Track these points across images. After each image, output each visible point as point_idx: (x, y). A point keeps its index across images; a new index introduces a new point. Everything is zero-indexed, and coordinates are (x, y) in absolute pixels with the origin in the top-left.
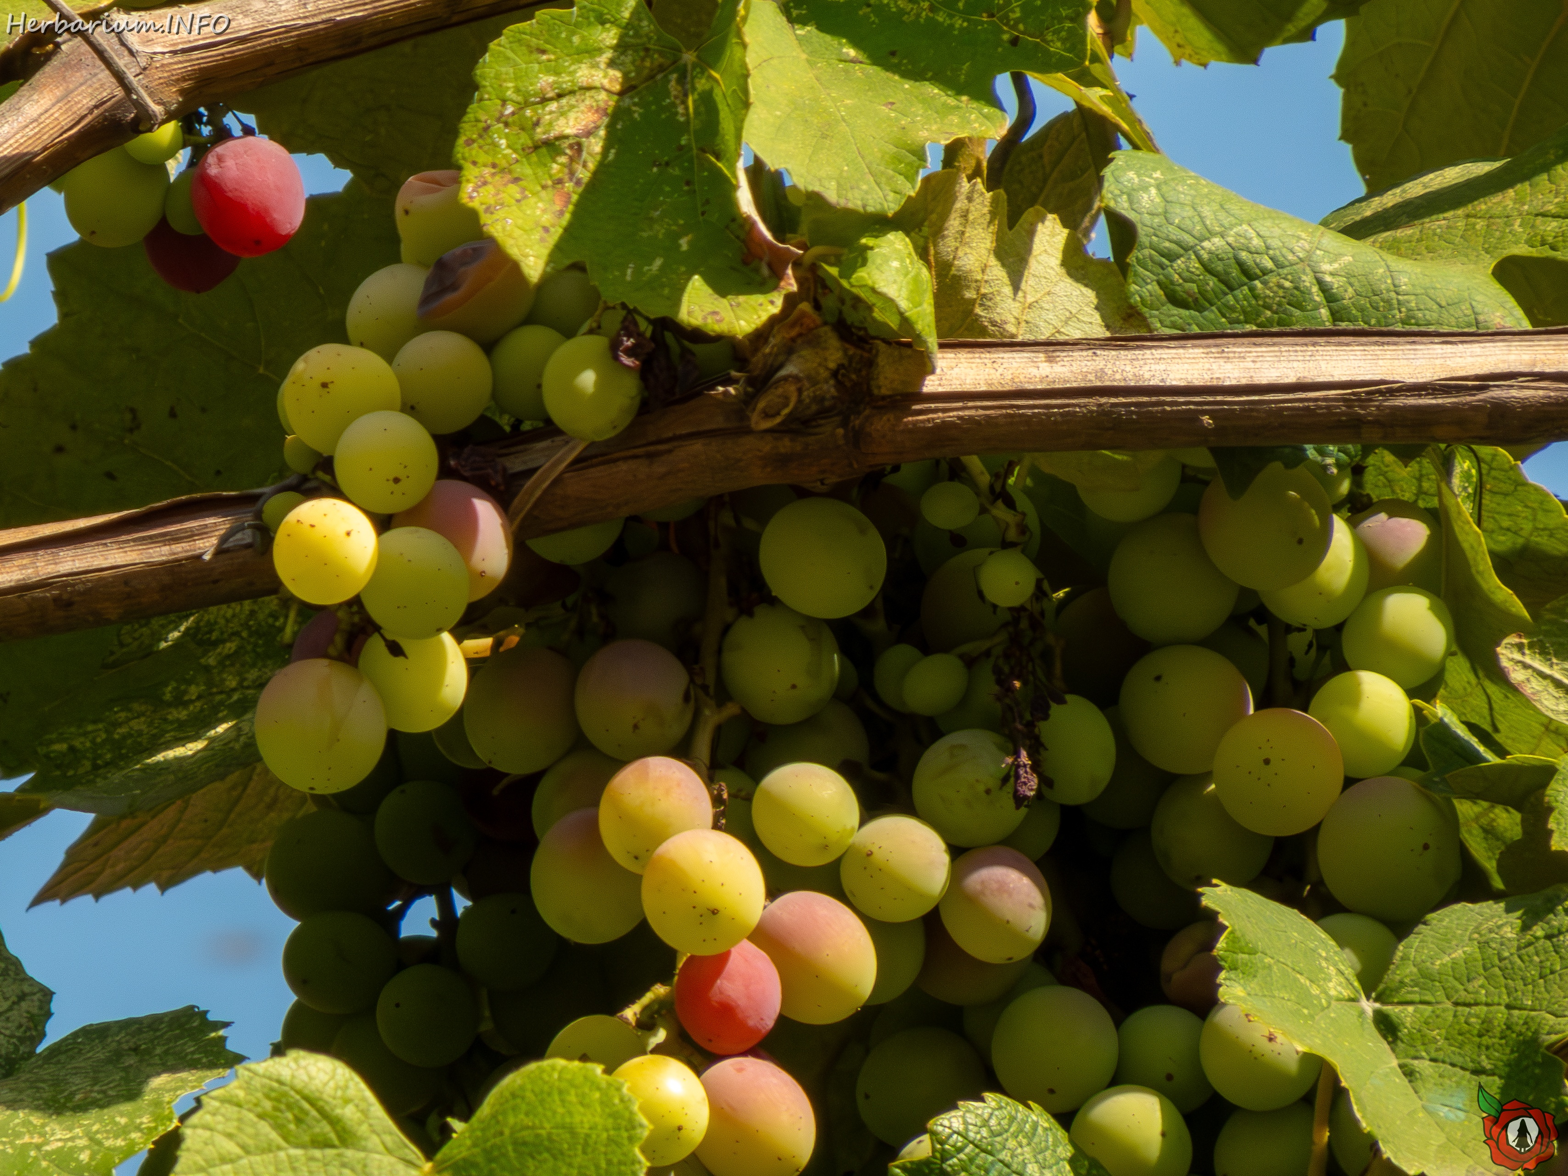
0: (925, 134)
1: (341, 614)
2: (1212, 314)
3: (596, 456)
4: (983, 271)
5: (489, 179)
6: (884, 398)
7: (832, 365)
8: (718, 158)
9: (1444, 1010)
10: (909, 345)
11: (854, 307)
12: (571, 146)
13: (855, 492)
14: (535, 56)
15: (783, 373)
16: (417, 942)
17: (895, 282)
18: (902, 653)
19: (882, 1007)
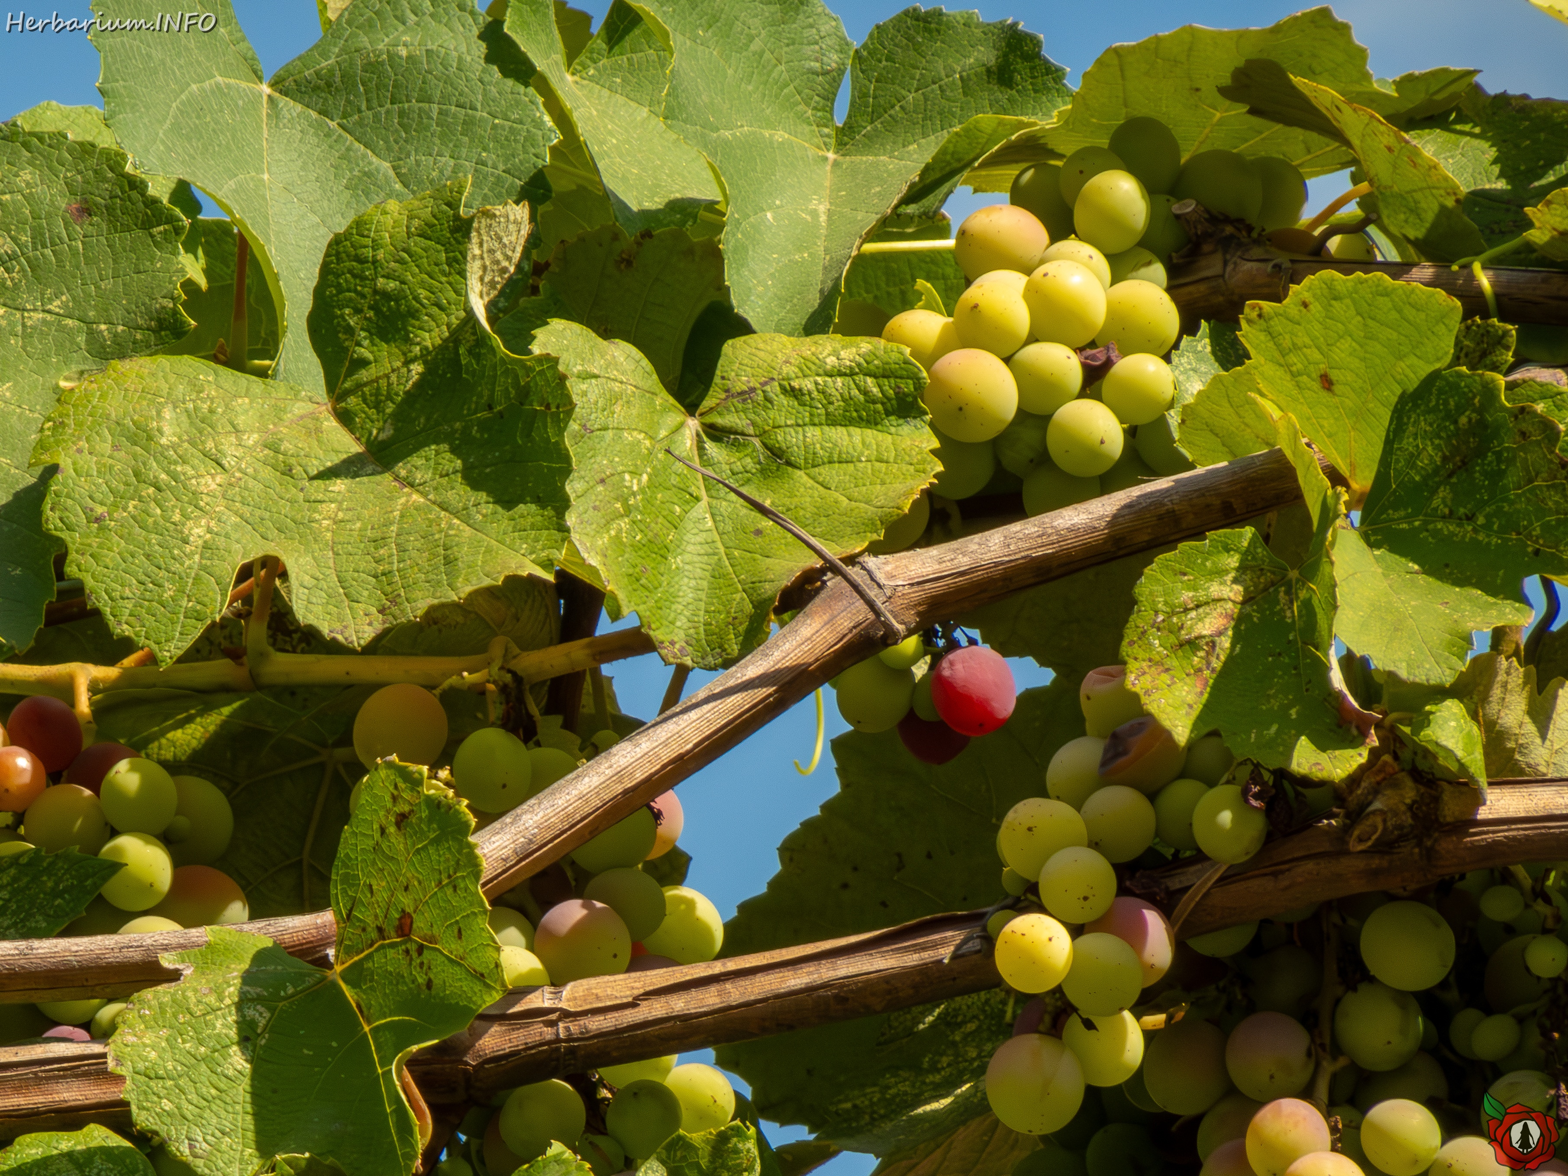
0: (1472, 624)
1: (1047, 1000)
3: (1234, 875)
4: (1520, 727)
5: (1147, 670)
6: (1448, 824)
7: (1408, 801)
8: (1317, 649)
10: (1465, 784)
11: (1424, 757)
12: (1207, 644)
13: (1431, 896)
14: (1179, 577)
15: (1371, 808)
17: (1453, 737)
18: (1471, 1014)
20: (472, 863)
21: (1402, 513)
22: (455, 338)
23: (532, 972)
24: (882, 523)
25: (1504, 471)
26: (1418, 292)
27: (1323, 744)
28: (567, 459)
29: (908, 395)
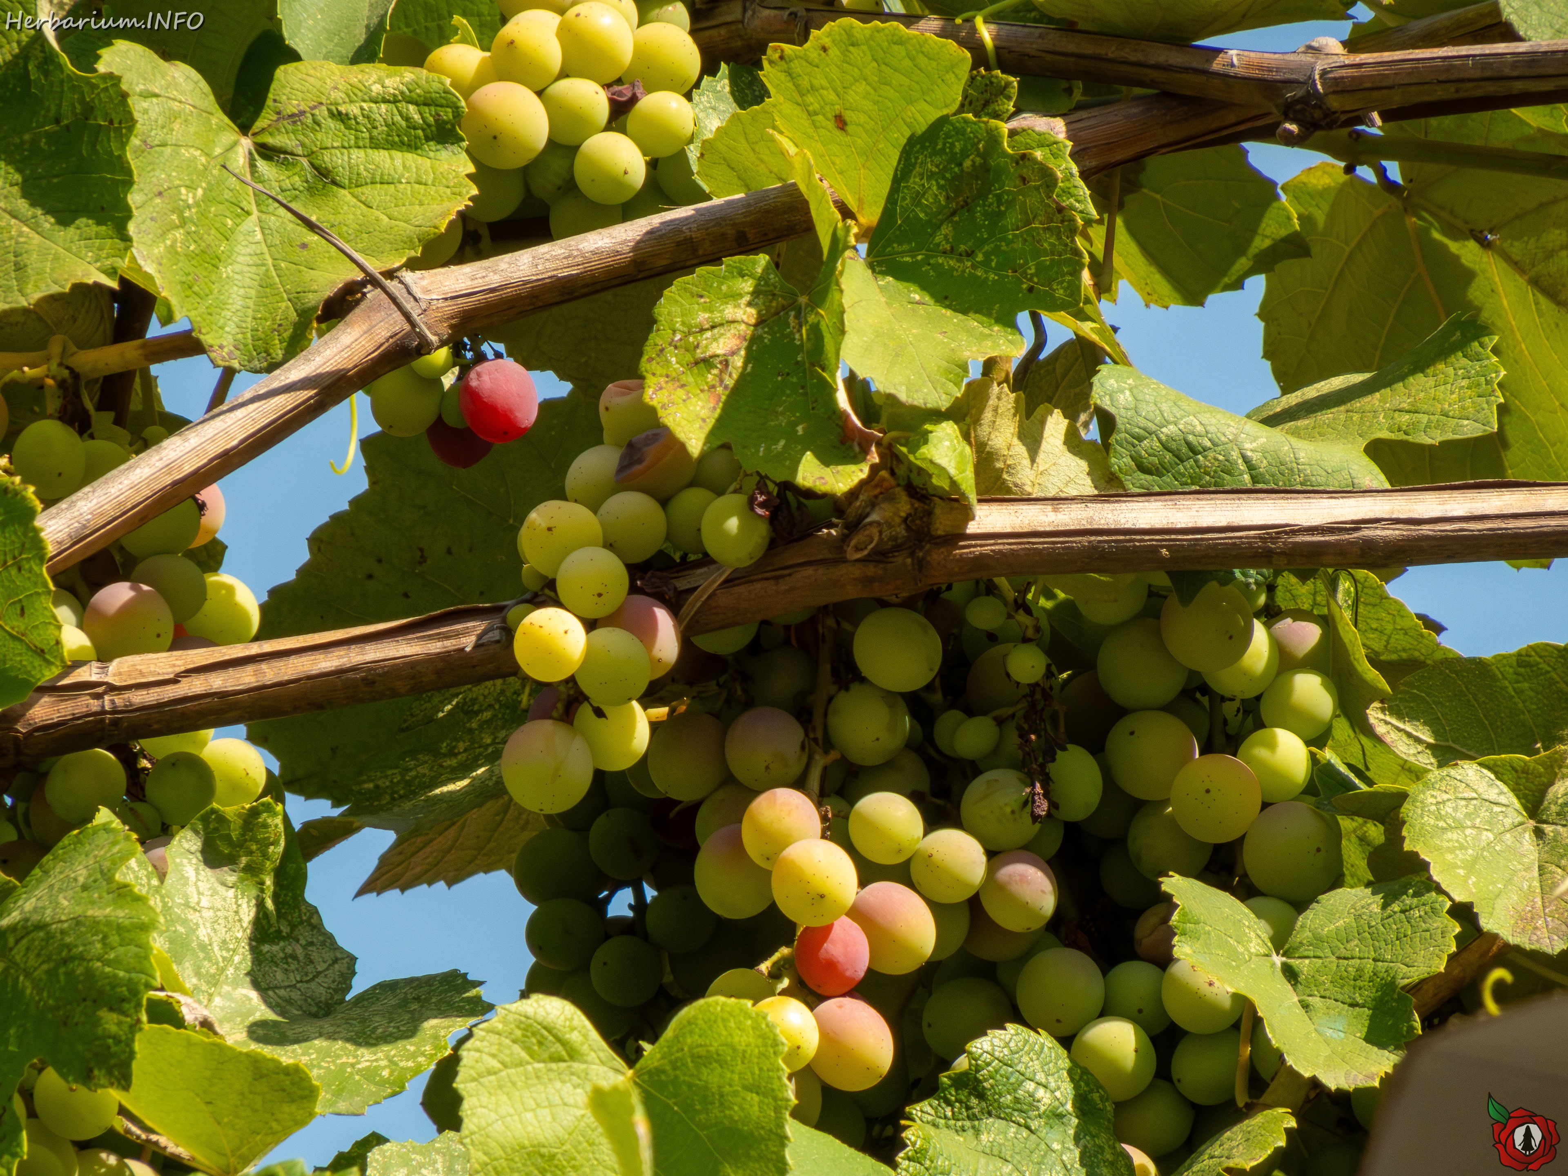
0: (968, 353)
1: (562, 688)
2: (1168, 478)
3: (738, 578)
4: (1009, 448)
5: (664, 385)
6: (940, 537)
7: (903, 514)
8: (823, 370)
9: (1331, 962)
10: (956, 500)
11: (919, 474)
12: (721, 362)
13: (920, 604)
14: (696, 299)
15: (868, 520)
16: (619, 920)
17: (947, 456)
18: (953, 716)
19: (940, 962)
20: (37, 544)
21: (905, 247)
22: (24, 54)
23: (82, 648)
24: (420, 241)
25: (1005, 212)
26: (930, 42)
27: (827, 459)
28: (129, 172)
29: (447, 123)
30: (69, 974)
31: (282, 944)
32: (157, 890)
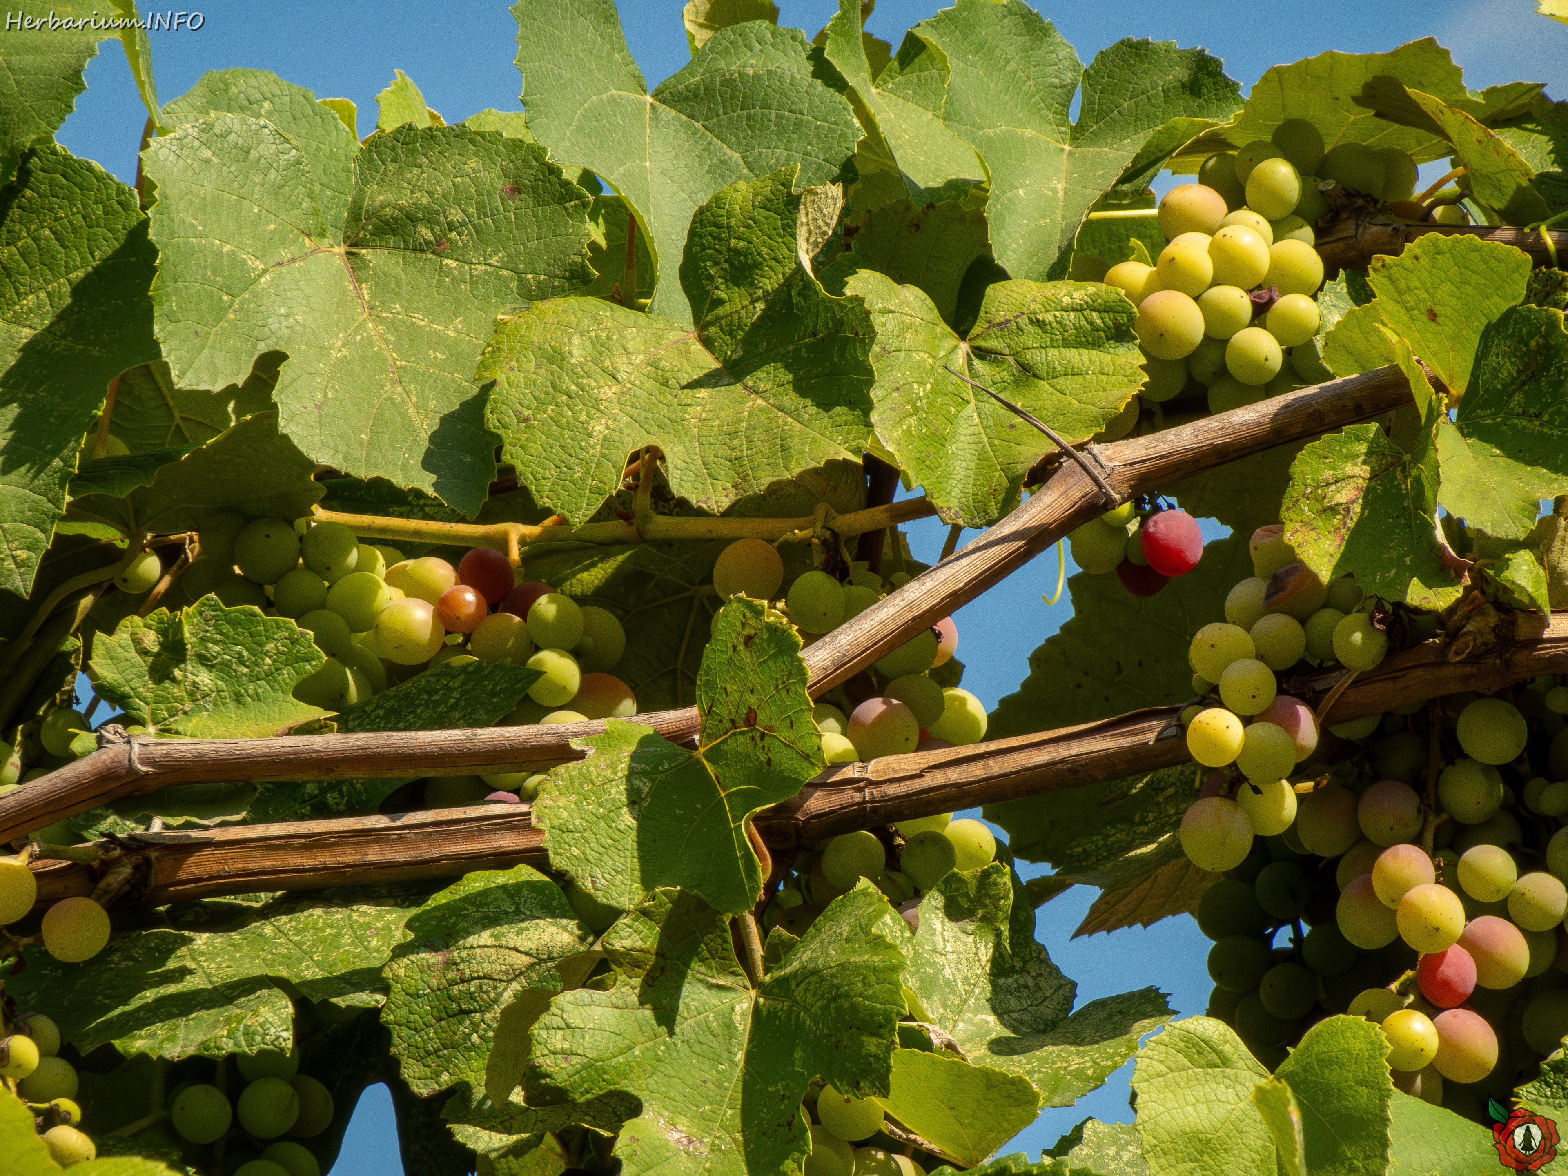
0: (1539, 494)
1: (1226, 772)
3: (1364, 680)
5: (1299, 529)
6: (1522, 642)
7: (1492, 625)
8: (1425, 513)
10: (1534, 612)
12: (1344, 509)
13: (1508, 695)
14: (1322, 460)
15: (1465, 630)
16: (1282, 951)
17: (1525, 577)
18: (1538, 782)
19: (1535, 978)
20: (801, 672)
21: (1488, 412)
22: (788, 283)
23: (846, 752)
24: (1104, 419)
25: (1564, 381)
26: (1499, 248)
27: (1429, 584)
28: (870, 373)
29: (1123, 325)
30: (838, 1009)
31: (1016, 976)
32: (909, 940)
